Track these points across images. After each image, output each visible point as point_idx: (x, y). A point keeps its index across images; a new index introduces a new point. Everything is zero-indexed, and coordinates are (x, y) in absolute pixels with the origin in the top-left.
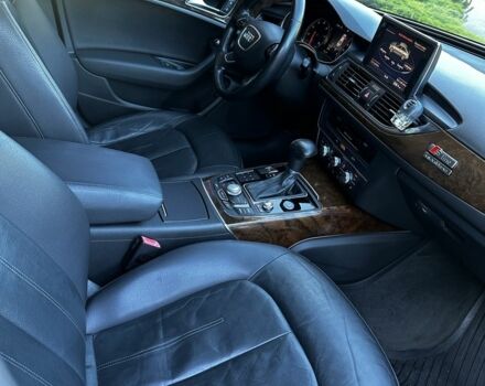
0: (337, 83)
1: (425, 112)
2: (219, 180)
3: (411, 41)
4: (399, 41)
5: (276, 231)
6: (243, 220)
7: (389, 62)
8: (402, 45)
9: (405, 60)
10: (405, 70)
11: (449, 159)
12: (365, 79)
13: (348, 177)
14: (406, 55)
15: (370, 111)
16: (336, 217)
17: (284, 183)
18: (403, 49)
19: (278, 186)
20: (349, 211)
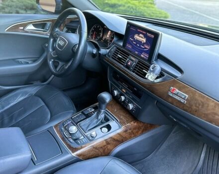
0: (112, 58)
1: (162, 69)
2: (63, 125)
3: (145, 33)
4: (139, 33)
5: (101, 147)
6: (82, 148)
7: (136, 45)
8: (141, 35)
9: (144, 43)
10: (145, 48)
11: (183, 95)
12: (126, 54)
14: (144, 40)
15: (134, 72)
16: (130, 129)
17: (99, 118)
18: (142, 38)
19: (96, 120)
20: (136, 124)
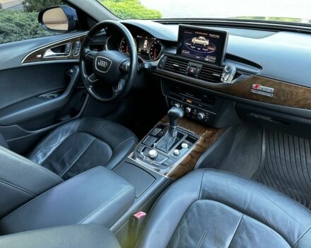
0: (165, 69)
1: (237, 69)
3: (206, 34)
4: (197, 36)
5: (188, 163)
7: (196, 49)
8: (201, 37)
9: (207, 46)
10: (209, 50)
11: (269, 89)
13: (202, 115)
14: (207, 42)
15: (199, 78)
16: (207, 138)
18: (203, 40)
19: (171, 138)
20: (211, 132)
